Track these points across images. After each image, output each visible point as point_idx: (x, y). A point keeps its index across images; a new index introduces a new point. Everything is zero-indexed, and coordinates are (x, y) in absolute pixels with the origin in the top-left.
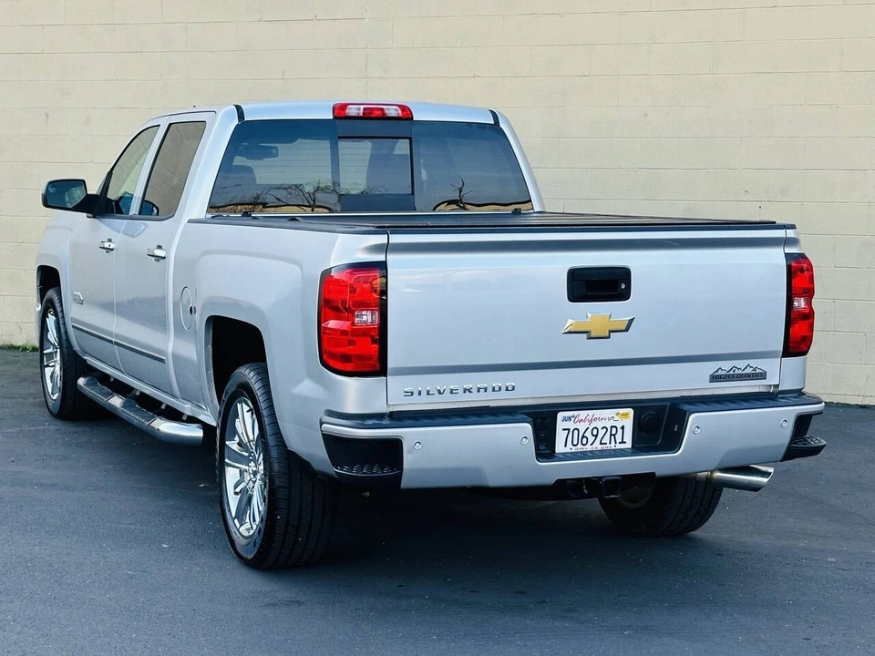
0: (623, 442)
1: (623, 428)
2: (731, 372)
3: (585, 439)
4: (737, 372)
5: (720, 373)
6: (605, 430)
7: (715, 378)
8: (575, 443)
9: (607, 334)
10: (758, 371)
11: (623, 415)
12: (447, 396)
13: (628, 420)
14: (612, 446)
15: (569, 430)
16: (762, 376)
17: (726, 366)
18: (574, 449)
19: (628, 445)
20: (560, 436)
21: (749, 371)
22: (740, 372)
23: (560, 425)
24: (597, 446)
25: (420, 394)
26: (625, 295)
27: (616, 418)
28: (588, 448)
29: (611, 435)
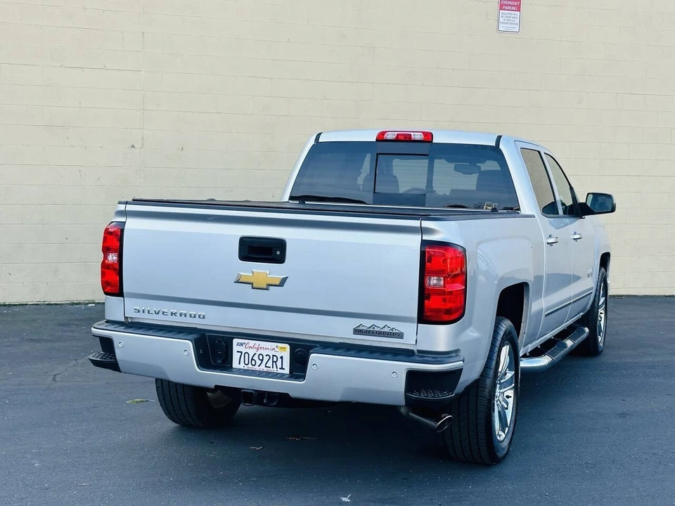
0: (282, 368)
1: (282, 358)
2: (371, 329)
3: (253, 361)
4: (376, 329)
5: (361, 328)
6: (268, 357)
7: (357, 331)
8: (247, 363)
9: (265, 287)
10: (394, 331)
11: (282, 348)
12: (160, 316)
13: (286, 353)
14: (274, 370)
15: (241, 352)
16: (400, 335)
17: (367, 323)
18: (246, 367)
19: (287, 371)
20: (236, 356)
21: (386, 330)
22: (378, 329)
23: (235, 348)
24: (263, 368)
25: (143, 312)
26: (281, 260)
27: (276, 349)
28: (256, 368)
29: (273, 362)
